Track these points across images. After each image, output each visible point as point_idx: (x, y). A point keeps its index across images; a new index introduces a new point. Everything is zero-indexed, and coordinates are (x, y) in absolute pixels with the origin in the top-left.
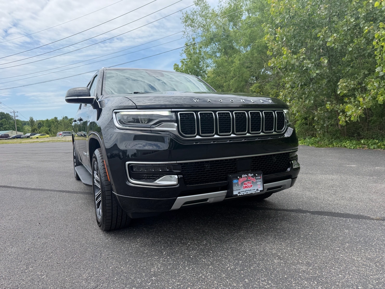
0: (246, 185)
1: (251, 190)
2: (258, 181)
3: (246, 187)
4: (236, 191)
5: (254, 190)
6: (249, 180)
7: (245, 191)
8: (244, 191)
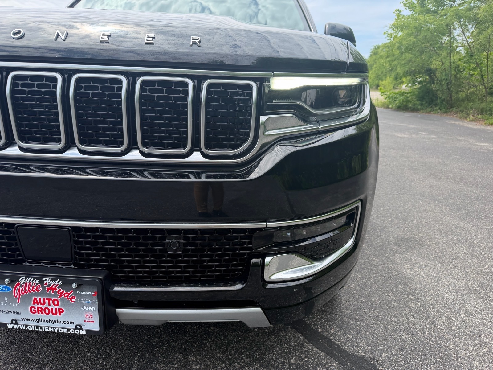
0: (40, 306)
1: (57, 322)
2: (84, 301)
3: (40, 310)
4: (5, 315)
5: (68, 323)
6: (50, 294)
7: (38, 321)
8: (33, 320)
